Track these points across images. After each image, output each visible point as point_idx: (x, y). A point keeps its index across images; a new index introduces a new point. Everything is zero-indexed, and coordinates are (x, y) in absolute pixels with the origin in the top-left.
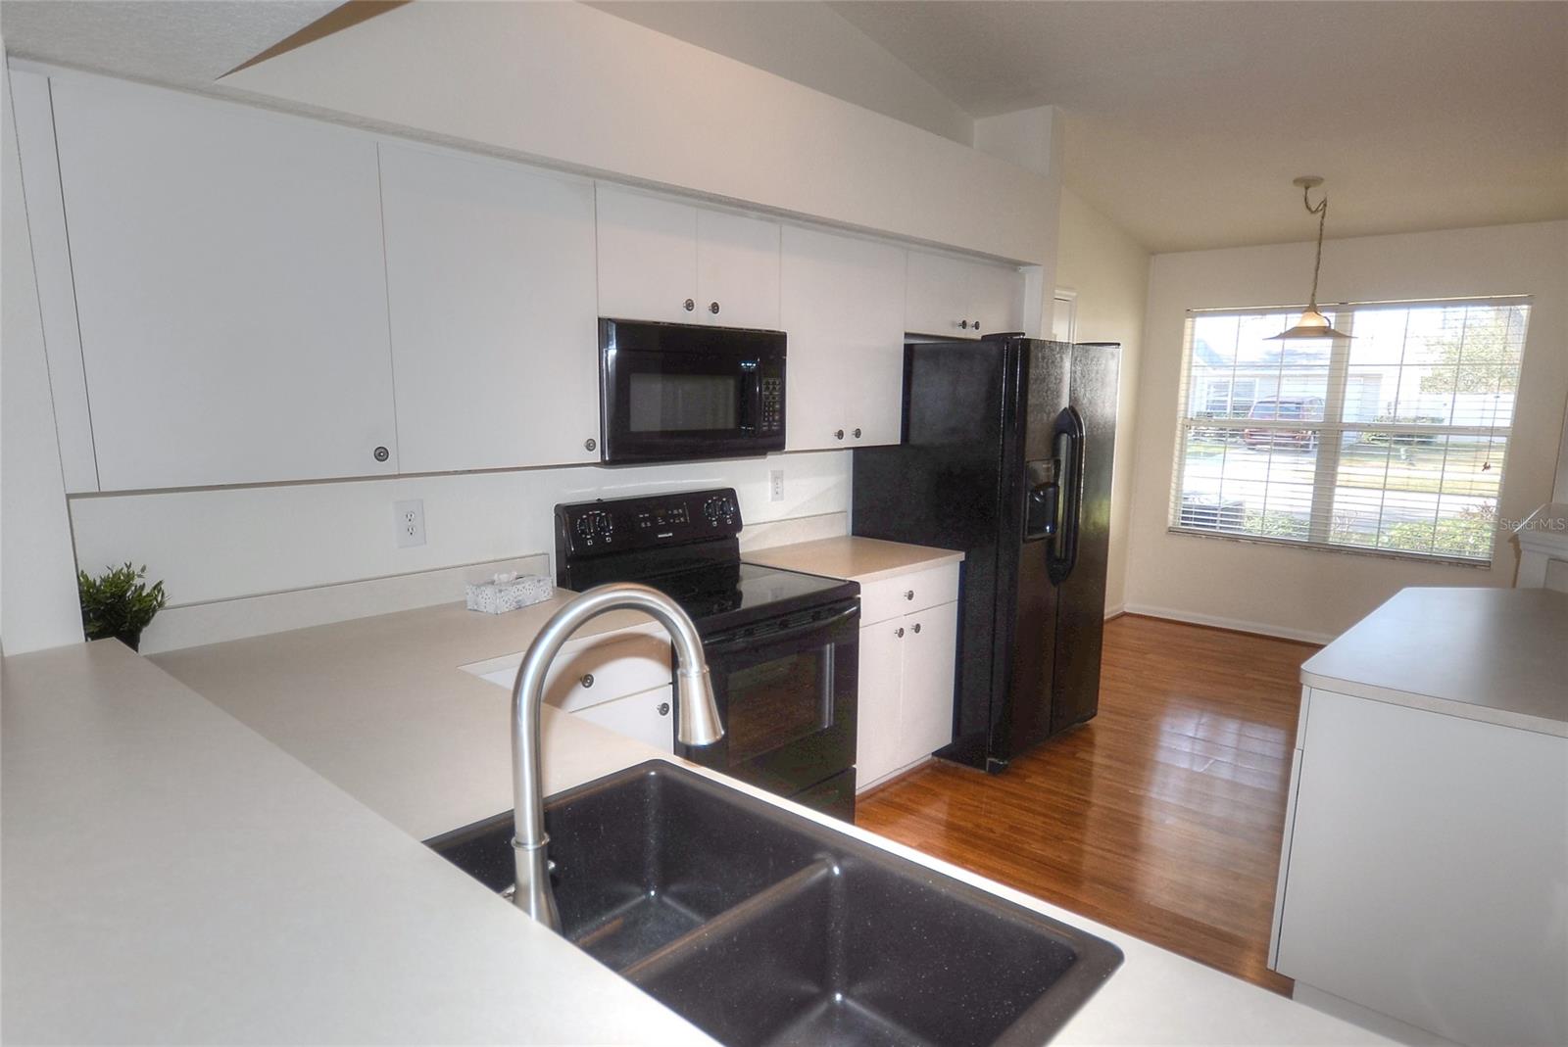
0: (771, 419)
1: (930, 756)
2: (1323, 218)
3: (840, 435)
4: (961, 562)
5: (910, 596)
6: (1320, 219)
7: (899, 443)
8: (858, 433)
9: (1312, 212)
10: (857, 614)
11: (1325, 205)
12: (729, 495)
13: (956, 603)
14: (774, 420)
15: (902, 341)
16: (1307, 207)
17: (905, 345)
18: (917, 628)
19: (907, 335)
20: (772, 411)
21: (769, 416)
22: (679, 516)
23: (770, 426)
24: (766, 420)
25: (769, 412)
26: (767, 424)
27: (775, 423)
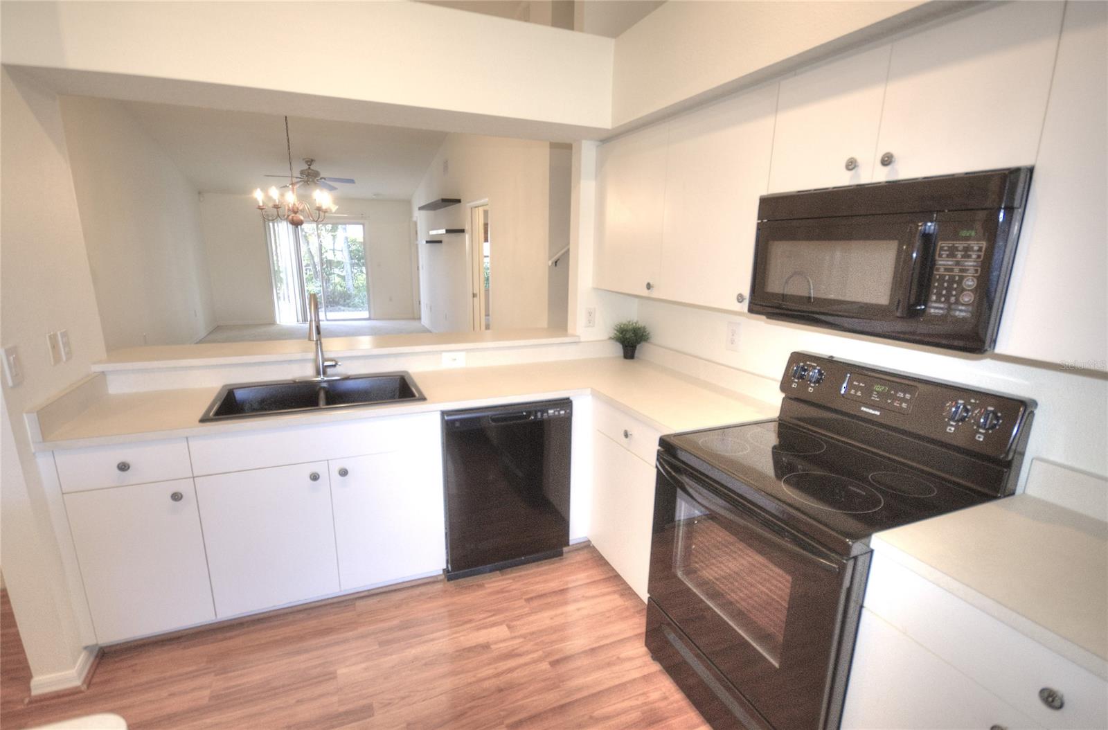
20: (955, 289)
21: (948, 297)
22: (903, 400)
23: (949, 309)
24: (943, 299)
25: (949, 289)
26: (942, 306)
27: (960, 307)
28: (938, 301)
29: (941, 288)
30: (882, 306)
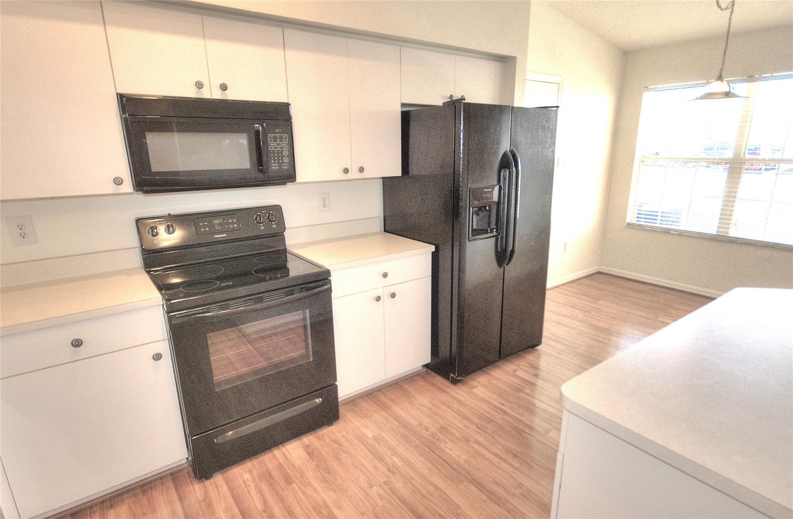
0: (281, 161)
1: (421, 368)
2: (731, 14)
3: (346, 171)
4: (432, 252)
5: (385, 275)
6: (729, 14)
7: (401, 175)
8: (361, 170)
9: (722, 9)
10: (329, 290)
11: (733, 5)
12: (277, 209)
13: (431, 277)
14: (283, 162)
15: (399, 109)
16: (718, 5)
17: (402, 112)
18: (393, 295)
19: (403, 105)
20: (281, 156)
21: (278, 160)
22: (233, 223)
23: (280, 166)
24: (277, 162)
25: (278, 157)
26: (277, 165)
27: (285, 165)
28: (275, 163)
29: (274, 156)
30: (247, 169)
